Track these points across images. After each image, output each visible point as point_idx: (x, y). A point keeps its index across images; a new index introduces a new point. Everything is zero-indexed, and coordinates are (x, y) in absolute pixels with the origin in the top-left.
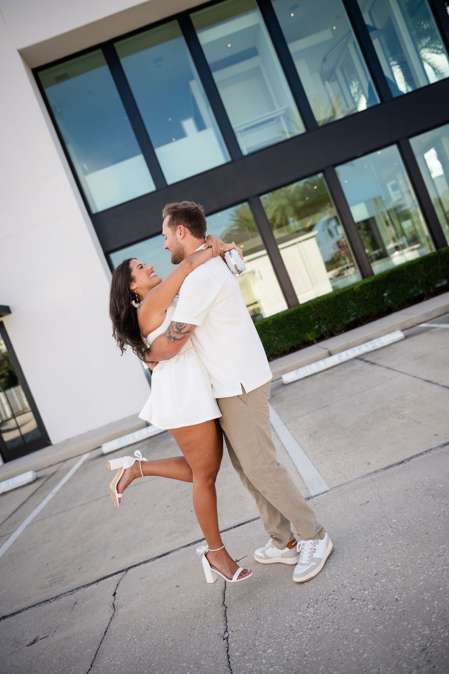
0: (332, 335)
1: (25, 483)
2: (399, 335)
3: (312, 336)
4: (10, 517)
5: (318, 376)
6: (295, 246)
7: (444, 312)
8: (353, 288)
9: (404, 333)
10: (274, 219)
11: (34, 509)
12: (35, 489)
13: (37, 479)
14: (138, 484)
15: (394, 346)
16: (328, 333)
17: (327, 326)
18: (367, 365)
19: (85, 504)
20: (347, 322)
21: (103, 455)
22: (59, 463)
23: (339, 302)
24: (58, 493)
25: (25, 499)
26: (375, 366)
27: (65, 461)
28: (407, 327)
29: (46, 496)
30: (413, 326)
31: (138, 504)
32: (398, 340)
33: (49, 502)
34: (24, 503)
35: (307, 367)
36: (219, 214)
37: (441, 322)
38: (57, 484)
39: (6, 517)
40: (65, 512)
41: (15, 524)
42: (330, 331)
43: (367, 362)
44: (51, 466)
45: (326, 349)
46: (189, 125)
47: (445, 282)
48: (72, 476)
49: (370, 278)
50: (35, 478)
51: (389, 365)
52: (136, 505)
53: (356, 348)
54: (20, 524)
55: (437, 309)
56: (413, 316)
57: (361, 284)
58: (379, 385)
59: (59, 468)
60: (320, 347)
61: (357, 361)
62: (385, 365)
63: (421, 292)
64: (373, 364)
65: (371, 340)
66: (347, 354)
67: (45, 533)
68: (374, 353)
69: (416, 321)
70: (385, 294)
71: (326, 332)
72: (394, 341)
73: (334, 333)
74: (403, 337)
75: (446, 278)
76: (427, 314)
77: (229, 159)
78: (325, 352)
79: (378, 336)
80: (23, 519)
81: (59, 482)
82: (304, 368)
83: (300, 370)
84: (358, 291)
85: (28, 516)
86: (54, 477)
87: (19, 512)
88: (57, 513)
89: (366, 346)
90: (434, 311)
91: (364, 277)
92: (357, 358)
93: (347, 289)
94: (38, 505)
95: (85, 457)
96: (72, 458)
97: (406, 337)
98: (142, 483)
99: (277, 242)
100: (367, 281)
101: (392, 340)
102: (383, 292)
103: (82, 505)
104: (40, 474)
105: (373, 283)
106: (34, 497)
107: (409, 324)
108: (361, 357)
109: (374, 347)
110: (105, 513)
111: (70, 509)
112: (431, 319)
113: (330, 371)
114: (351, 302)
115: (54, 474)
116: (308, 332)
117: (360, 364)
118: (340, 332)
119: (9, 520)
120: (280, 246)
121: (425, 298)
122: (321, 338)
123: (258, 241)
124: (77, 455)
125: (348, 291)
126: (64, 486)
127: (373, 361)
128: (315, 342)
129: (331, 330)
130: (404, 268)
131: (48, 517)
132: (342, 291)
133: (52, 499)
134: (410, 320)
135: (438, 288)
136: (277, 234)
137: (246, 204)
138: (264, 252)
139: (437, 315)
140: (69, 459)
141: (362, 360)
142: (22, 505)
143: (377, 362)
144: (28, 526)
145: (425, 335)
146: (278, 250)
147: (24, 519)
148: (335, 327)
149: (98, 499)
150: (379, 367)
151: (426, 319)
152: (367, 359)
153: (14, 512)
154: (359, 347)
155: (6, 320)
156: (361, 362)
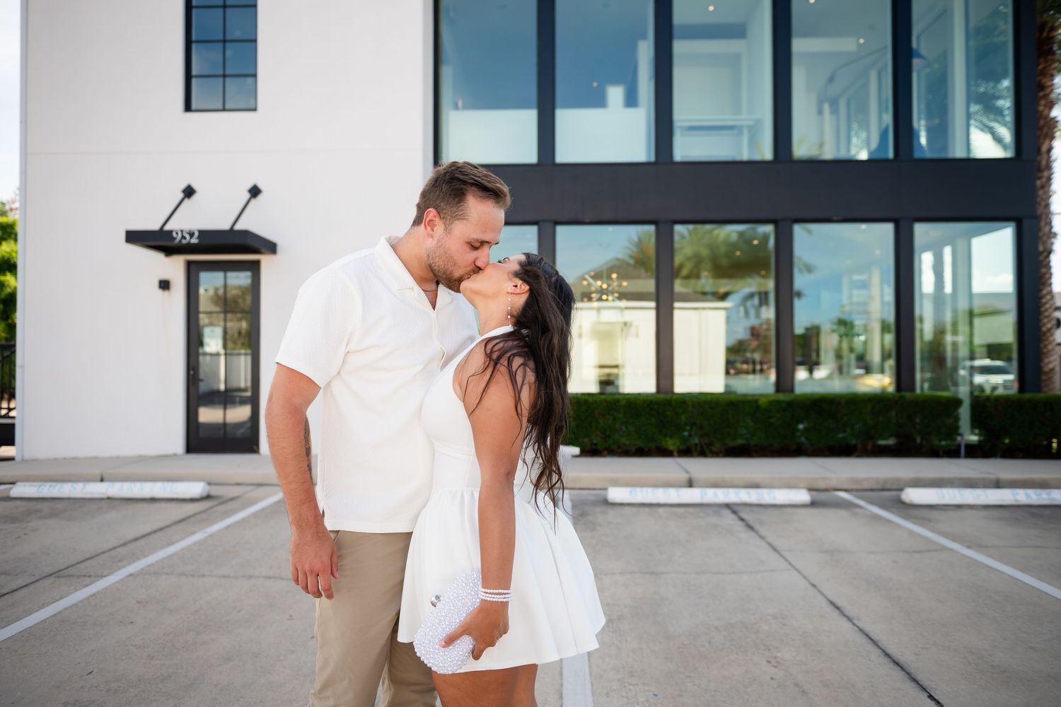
0: (703, 454)
1: (187, 496)
2: (803, 496)
3: (674, 445)
4: (125, 544)
5: (661, 510)
7: (880, 488)
9: (811, 495)
11: (163, 548)
12: (192, 513)
13: (208, 497)
15: (790, 510)
16: (699, 448)
17: (701, 439)
18: (738, 527)
19: (228, 576)
20: (731, 444)
22: (252, 484)
24: (212, 536)
25: (167, 523)
26: (752, 533)
27: (259, 485)
28: (818, 488)
29: (193, 533)
30: (826, 490)
32: (800, 503)
33: (189, 547)
34: (161, 529)
35: (650, 490)
36: (610, 228)
37: (873, 502)
38: (222, 519)
39: (121, 542)
40: (193, 576)
41: (118, 562)
42: (702, 447)
43: (742, 519)
44: (237, 485)
45: (687, 472)
47: (891, 441)
48: (249, 517)
49: (788, 394)
50: (204, 494)
51: (776, 542)
53: (731, 490)
54: (123, 567)
55: (871, 479)
56: (833, 476)
57: (772, 399)
58: (752, 572)
59: (245, 493)
60: (680, 465)
61: (726, 512)
62: (769, 539)
63: (854, 444)
64: (750, 527)
65: (756, 486)
66: (716, 493)
67: (139, 602)
68: (756, 509)
69: (834, 484)
71: (696, 445)
72: (794, 503)
73: (707, 451)
74: (809, 503)
75: (897, 436)
76: (854, 482)
78: (684, 476)
79: (770, 486)
80: (134, 558)
81: (227, 517)
82: (644, 489)
83: (638, 490)
84: (763, 407)
85: (146, 556)
86: (229, 506)
87: (142, 542)
88: (181, 574)
89: (749, 494)
90: (866, 478)
91: (778, 389)
92: (728, 506)
93: (749, 398)
94: (173, 544)
96: (272, 485)
97: (812, 504)
101: (790, 500)
102: (800, 421)
103: (223, 577)
104: (216, 491)
105: (789, 404)
106: (180, 526)
107: (822, 485)
108: (736, 508)
109: (759, 500)
111: (203, 576)
112: (857, 490)
113: (681, 510)
114: (748, 420)
115: (232, 499)
116: (671, 437)
117: (729, 519)
118: (716, 454)
119: (119, 549)
120: (676, 305)
121: (856, 454)
122: (686, 452)
123: (649, 285)
125: (749, 402)
126: (229, 527)
127: (751, 522)
128: (675, 454)
129: (705, 447)
130: (843, 401)
131: (167, 574)
132: (739, 398)
133: (195, 543)
134: (826, 480)
135: (880, 446)
136: (679, 287)
137: (652, 228)
138: (653, 304)
139: (869, 488)
140: (267, 485)
141: (735, 512)
142: (155, 532)
143: (757, 526)
145: (843, 513)
146: (672, 309)
147: (138, 559)
148: (710, 444)
150: (758, 537)
151: (850, 487)
152: (743, 515)
153: (136, 539)
154: (736, 490)
155: (266, 261)
156: (732, 515)
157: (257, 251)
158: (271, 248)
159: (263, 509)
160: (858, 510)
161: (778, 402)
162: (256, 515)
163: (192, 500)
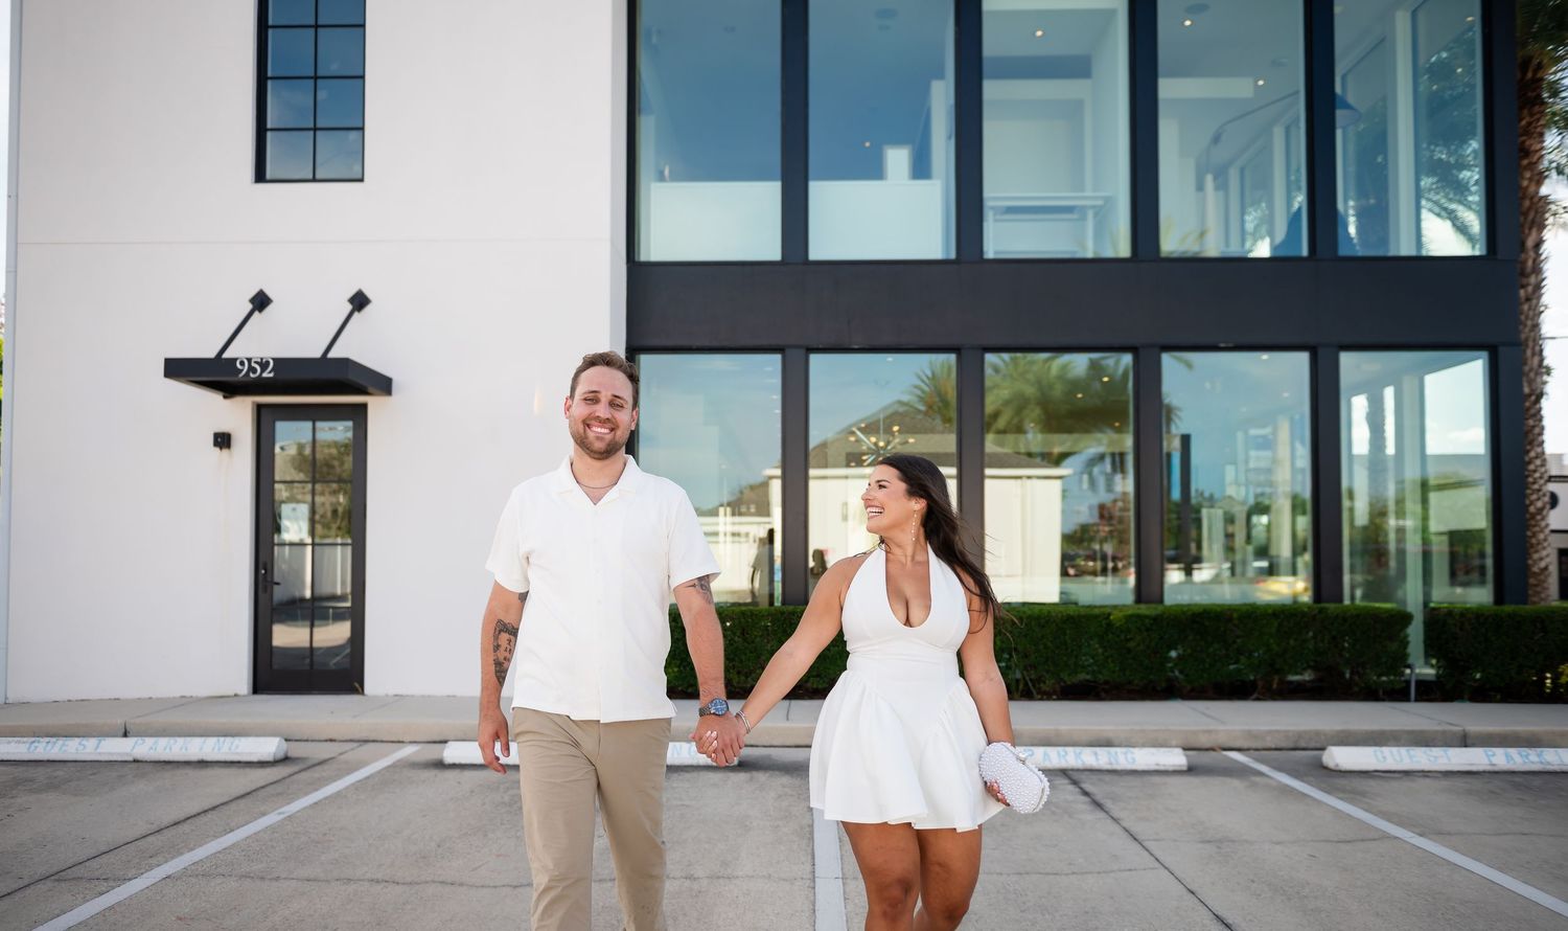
1: (254, 759)
2: (1176, 758)
6: (1019, 481)
7: (1291, 745)
8: (1109, 614)
9: (1187, 756)
10: (996, 415)
11: (216, 836)
12: (262, 783)
13: (285, 760)
15: (1157, 779)
16: (1021, 686)
17: (1025, 672)
18: (1081, 803)
19: (315, 879)
20: (1070, 679)
21: (440, 765)
22: (351, 741)
23: (1068, 632)
25: (225, 799)
26: (1102, 815)
27: (366, 742)
28: (1198, 745)
29: (262, 815)
30: (1213, 749)
32: (1171, 769)
33: (256, 834)
36: (890, 358)
37: (1281, 768)
38: (307, 793)
40: (263, 879)
42: (1026, 684)
43: (1086, 793)
44: (331, 740)
46: (898, 159)
47: (1309, 676)
49: (1153, 606)
50: (281, 755)
51: (1137, 828)
53: (1070, 750)
54: (158, 865)
55: (1278, 731)
56: (1221, 728)
57: (1130, 612)
58: (1099, 873)
59: (343, 753)
61: (1061, 782)
62: (1125, 824)
63: (1252, 678)
64: (1098, 805)
65: (1108, 743)
66: (1045, 754)
68: (1107, 778)
69: (1223, 740)
70: (1173, 654)
71: (1017, 681)
72: (1162, 768)
73: (1034, 691)
74: (1185, 768)
76: (1250, 735)
77: (953, 255)
79: (1129, 744)
81: (315, 790)
84: (1118, 625)
86: (318, 773)
87: (186, 828)
88: (245, 877)
89: (1096, 754)
90: (1270, 732)
91: (1139, 598)
92: (1066, 772)
93: (1096, 611)
94: (233, 830)
95: (407, 751)
96: (382, 741)
97: (1191, 770)
98: (461, 885)
99: (986, 459)
100: (1144, 609)
101: (1157, 765)
103: (308, 880)
104: (297, 750)
105: (1156, 619)
106: (243, 802)
107: (1204, 741)
108: (1076, 776)
109: (1111, 764)
112: (1259, 750)
114: (1094, 642)
115: (322, 762)
117: (1067, 793)
118: (1047, 696)
119: (152, 838)
120: (988, 472)
121: (1255, 696)
124: (395, 739)
125: (1096, 617)
127: (1098, 798)
129: (1030, 685)
130: (1235, 615)
131: (223, 875)
132: (1083, 612)
133: (264, 830)
134: (1209, 732)
135: (1291, 682)
136: (991, 444)
137: (951, 358)
138: (953, 471)
139: (1273, 746)
140: (374, 741)
141: (1075, 783)
142: (205, 812)
143: (1108, 804)
144: (168, 877)
145: (1234, 783)
146: (982, 477)
147: (177, 853)
148: (1039, 681)
150: (1109, 821)
151: (1245, 745)
152: (1087, 787)
153: (177, 823)
154: (1078, 749)
155: (375, 405)
156: (1071, 788)
160: (1259, 780)
161: (1140, 617)
163: (262, 764)
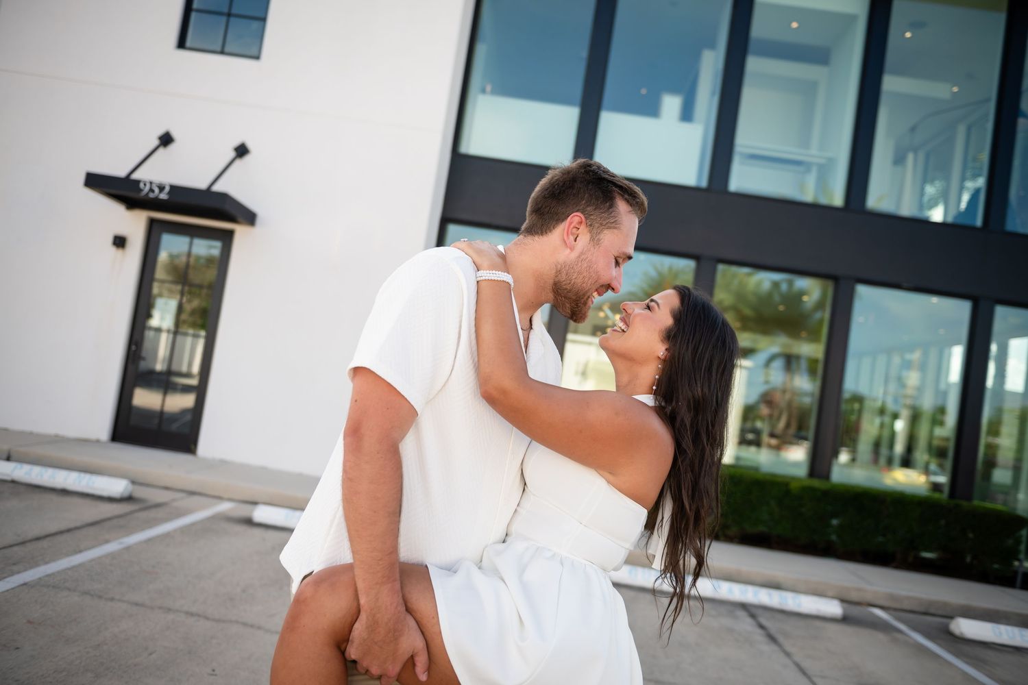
1: (105, 493)
2: (833, 608)
4: (23, 543)
7: (922, 609)
8: (788, 483)
9: (842, 607)
11: (68, 555)
12: (109, 515)
13: (129, 499)
14: (252, 626)
15: (818, 623)
18: (758, 635)
19: (142, 605)
21: (249, 522)
22: (183, 491)
24: (128, 548)
25: (78, 524)
26: (774, 647)
27: (192, 493)
28: (851, 599)
29: (107, 541)
30: (861, 605)
31: (216, 675)
32: (829, 616)
33: (100, 558)
34: (69, 531)
35: (653, 572)
37: (915, 628)
38: (143, 529)
39: (20, 539)
40: (100, 597)
41: (14, 564)
43: (762, 627)
44: (167, 488)
48: (175, 531)
49: (823, 482)
50: (126, 494)
51: (806, 664)
52: (212, 675)
53: (749, 588)
54: (19, 572)
55: (914, 598)
56: (868, 587)
59: (174, 500)
61: (742, 614)
62: (797, 659)
63: (891, 550)
64: (772, 638)
65: (777, 586)
66: (731, 589)
67: (29, 622)
68: (779, 616)
69: (869, 597)
70: (835, 522)
72: (821, 614)
74: (841, 617)
79: (795, 589)
80: (33, 563)
81: (150, 527)
82: (646, 570)
83: (639, 570)
84: (795, 493)
85: (47, 563)
86: (152, 514)
87: (45, 543)
88: (86, 593)
89: (769, 595)
90: (908, 598)
91: (812, 473)
92: (744, 606)
93: (778, 478)
94: (81, 551)
95: (225, 507)
96: (207, 496)
97: (845, 619)
98: (259, 628)
101: (818, 611)
102: (835, 516)
103: (137, 604)
104: (140, 492)
106: (92, 530)
107: (854, 596)
108: (754, 611)
109: (781, 604)
110: (151, 654)
111: (112, 599)
112: (896, 610)
114: (774, 504)
115: (158, 506)
117: (745, 624)
119: (15, 549)
124: (217, 494)
125: (777, 483)
126: (149, 540)
127: (773, 631)
131: (69, 589)
133: (106, 556)
134: (860, 590)
139: (909, 608)
140: (199, 494)
141: (753, 616)
142: (61, 532)
143: (781, 639)
144: (25, 584)
145: (880, 636)
147: (37, 565)
149: (169, 610)
150: (782, 653)
151: (884, 603)
152: (763, 621)
153: (38, 539)
154: (755, 588)
155: (241, 231)
156: (749, 620)
157: (232, 219)
158: (249, 218)
159: (193, 524)
160: (898, 636)
161: (812, 490)
162: (184, 530)
163: (111, 500)
